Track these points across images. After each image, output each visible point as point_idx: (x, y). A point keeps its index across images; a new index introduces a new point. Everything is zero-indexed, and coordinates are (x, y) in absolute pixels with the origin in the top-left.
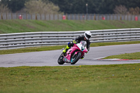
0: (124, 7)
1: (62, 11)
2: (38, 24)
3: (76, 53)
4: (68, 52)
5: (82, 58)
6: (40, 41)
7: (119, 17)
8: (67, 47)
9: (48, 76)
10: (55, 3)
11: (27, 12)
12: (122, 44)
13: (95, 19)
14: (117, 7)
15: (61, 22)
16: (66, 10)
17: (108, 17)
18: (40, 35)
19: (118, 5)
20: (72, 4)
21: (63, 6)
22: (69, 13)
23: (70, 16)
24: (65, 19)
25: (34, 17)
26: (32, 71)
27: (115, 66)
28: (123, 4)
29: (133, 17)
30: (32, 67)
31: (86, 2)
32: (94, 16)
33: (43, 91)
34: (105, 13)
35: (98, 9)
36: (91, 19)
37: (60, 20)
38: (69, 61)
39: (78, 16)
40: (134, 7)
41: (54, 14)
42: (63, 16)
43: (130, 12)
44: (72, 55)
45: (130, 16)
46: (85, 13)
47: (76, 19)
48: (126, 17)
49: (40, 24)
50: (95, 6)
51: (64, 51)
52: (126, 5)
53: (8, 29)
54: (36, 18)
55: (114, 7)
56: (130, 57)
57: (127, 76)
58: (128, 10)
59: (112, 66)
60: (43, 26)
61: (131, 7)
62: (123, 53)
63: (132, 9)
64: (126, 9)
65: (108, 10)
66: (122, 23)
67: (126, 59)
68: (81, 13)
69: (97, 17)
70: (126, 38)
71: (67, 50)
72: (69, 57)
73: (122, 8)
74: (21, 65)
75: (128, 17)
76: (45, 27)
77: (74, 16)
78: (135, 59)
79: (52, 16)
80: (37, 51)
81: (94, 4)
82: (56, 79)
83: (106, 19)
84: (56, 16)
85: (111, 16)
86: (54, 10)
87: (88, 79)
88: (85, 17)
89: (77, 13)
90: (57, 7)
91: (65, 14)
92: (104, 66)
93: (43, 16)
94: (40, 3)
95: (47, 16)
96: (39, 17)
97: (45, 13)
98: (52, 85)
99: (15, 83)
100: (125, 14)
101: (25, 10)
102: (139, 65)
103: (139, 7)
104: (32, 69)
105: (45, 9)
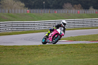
1: (27, 7)
3: (56, 36)
6: (11, 28)
7: (66, 11)
8: (49, 32)
9: (17, 52)
11: (2, 8)
13: (50, 13)
14: (65, 4)
15: (26, 15)
16: (29, 6)
17: (59, 11)
19: (66, 3)
20: (33, 2)
21: (27, 4)
22: (31, 8)
23: (32, 10)
24: (29, 13)
25: (7, 11)
28: (69, 2)
29: (76, 11)
31: (44, 0)
32: (49, 11)
34: (56, 8)
35: (51, 6)
36: (47, 12)
37: (25, 13)
39: (38, 10)
40: (77, 4)
41: (21, 9)
42: (27, 10)
43: (74, 8)
46: (43, 8)
47: (36, 12)
48: (71, 11)
49: (11, 16)
50: (50, 3)
52: (71, 3)
54: (9, 12)
55: (63, 4)
56: (74, 39)
57: (72, 53)
58: (73, 6)
60: (13, 17)
62: (70, 36)
63: (76, 5)
64: (71, 6)
65: (59, 7)
66: (69, 15)
68: (40, 8)
69: (51, 11)
71: (49, 34)
72: (51, 39)
73: (68, 5)
75: (73, 11)
76: (14, 18)
77: (35, 10)
78: (78, 40)
79: (19, 11)
80: (9, 35)
81: (49, 2)
82: (23, 54)
83: (58, 12)
86: (21, 6)
87: (45, 54)
88: (43, 11)
89: (37, 8)
90: (23, 4)
91: (29, 9)
92: (56, 45)
93: (13, 11)
94: (11, 1)
95: (16, 10)
96: (10, 11)
97: (15, 8)
98: (19, 59)
100: (71, 9)
102: (80, 45)
103: (81, 4)
104: (6, 48)
105: (15, 5)
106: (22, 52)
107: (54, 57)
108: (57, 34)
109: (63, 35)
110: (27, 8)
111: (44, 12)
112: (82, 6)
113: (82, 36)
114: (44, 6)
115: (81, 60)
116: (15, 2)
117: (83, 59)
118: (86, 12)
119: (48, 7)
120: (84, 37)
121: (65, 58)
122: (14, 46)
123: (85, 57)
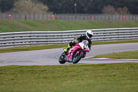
0: (112, 7)
1: (51, 11)
3: (78, 52)
4: (70, 52)
5: (84, 57)
6: (29, 40)
7: (107, 17)
8: (69, 46)
9: (37, 75)
10: (44, 3)
11: (16, 12)
12: (110, 43)
13: (84, 19)
14: (105, 7)
15: (50, 22)
16: (55, 10)
17: (97, 17)
18: (29, 35)
19: (106, 5)
20: (60, 4)
21: (52, 6)
22: (58, 13)
23: (58, 16)
24: (54, 19)
25: (23, 17)
26: (21, 70)
27: (103, 65)
28: (111, 4)
29: (121, 17)
30: (21, 67)
31: (75, 2)
32: (82, 16)
33: (32, 90)
35: (86, 9)
36: (80, 19)
37: (49, 20)
38: (70, 60)
39: (66, 16)
40: (122, 7)
41: (43, 14)
42: (52, 16)
43: (118, 12)
44: (74, 54)
45: (117, 16)
46: (74, 13)
47: (64, 18)
48: (114, 16)
49: (29, 24)
50: (84, 6)
51: (65, 50)
52: (114, 5)
54: (26, 18)
55: (102, 7)
56: (118, 57)
57: (114, 76)
58: (116, 10)
59: (100, 65)
60: (32, 25)
61: (118, 7)
62: (111, 52)
63: (120, 9)
64: (114, 9)
65: (96, 10)
66: (111, 22)
67: (114, 58)
68: (70, 13)
69: (85, 17)
70: (114, 37)
72: (71, 57)
73: (110, 8)
74: (11, 64)
75: (116, 17)
76: (34, 26)
77: (62, 16)
78: (123, 58)
79: (41, 16)
80: (26, 50)
81: (82, 4)
82: (45, 78)
83: (95, 19)
84: (45, 16)
85: (100, 16)
86: (43, 10)
87: (76, 78)
88: (74, 16)
89: (65, 13)
90: (46, 7)
91: (54, 14)
92: (93, 65)
93: (32, 16)
94: (29, 3)
95: (36, 16)
96: (28, 16)
97: (34, 13)
98: (41, 84)
99: (4, 82)
100: (113, 14)
101: (15, 9)
102: (126, 64)
103: (127, 7)
104: (22, 68)
105: (34, 9)
106: (45, 75)
107: (89, 81)
108: (80, 49)
109: (88, 51)
110: (52, 13)
111: (75, 18)
112: (129, 10)
113: (129, 52)
114: (76, 10)
115: (128, 86)
116: (34, 4)
117: (130, 84)
118: (134, 17)
119: (81, 11)
120: (133, 53)
121: (105, 83)
122: (33, 67)
123: (134, 81)
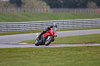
2: (25, 15)
53: (3, 19)
